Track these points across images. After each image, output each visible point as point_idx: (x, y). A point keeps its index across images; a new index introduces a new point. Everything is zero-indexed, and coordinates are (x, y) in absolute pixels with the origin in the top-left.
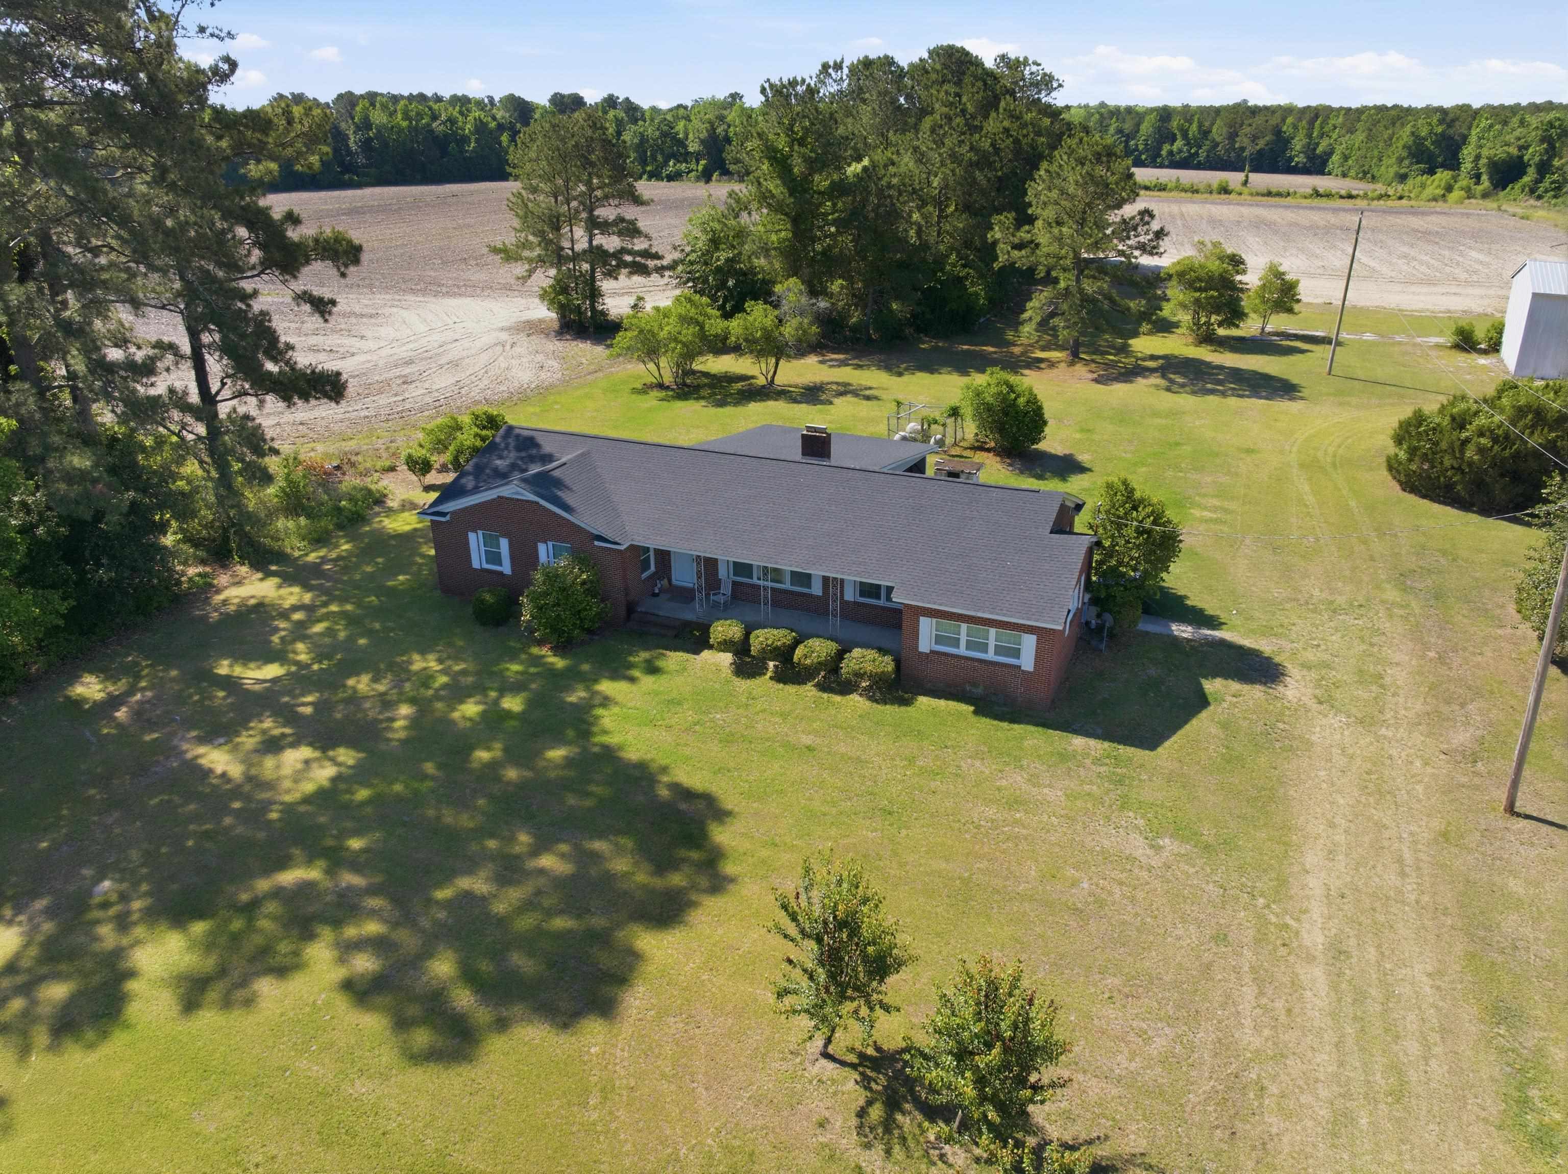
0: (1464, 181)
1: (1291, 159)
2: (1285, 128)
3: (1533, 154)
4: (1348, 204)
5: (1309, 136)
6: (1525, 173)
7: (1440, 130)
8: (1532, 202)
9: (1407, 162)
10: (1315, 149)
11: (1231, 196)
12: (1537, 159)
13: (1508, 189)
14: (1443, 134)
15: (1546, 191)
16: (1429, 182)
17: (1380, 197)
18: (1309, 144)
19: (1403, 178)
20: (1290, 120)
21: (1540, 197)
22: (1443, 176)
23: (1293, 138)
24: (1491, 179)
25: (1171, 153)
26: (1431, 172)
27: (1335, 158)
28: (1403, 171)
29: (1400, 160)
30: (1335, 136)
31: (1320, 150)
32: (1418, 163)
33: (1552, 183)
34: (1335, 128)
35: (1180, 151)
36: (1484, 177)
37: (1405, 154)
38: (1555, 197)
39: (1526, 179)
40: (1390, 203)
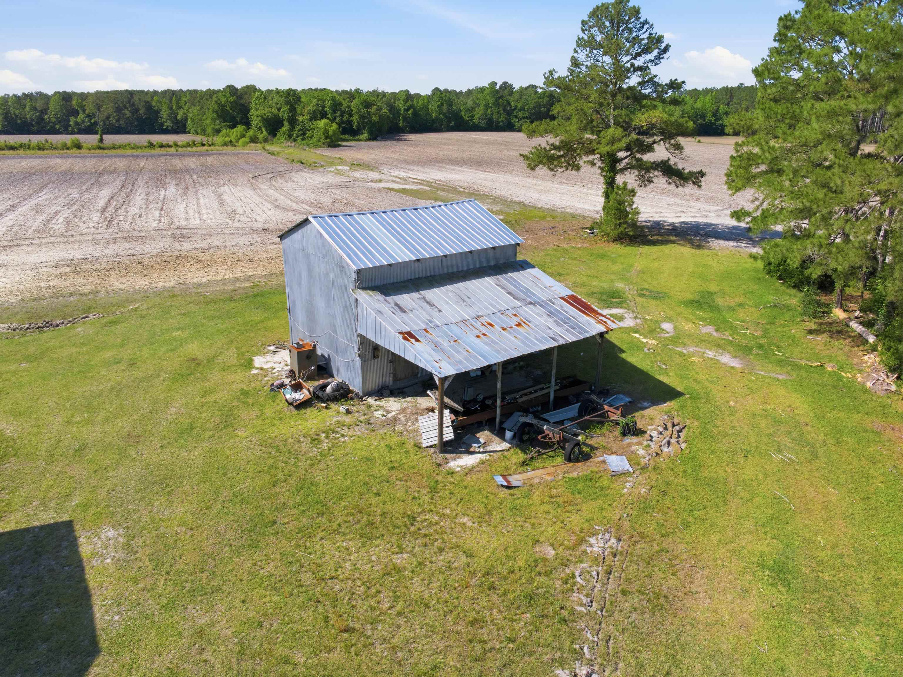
0: (251, 133)
1: (162, 124)
2: (154, 104)
3: (284, 113)
4: (163, 151)
5: (171, 108)
6: (283, 125)
7: (232, 99)
8: (289, 144)
9: (218, 121)
10: (176, 117)
11: (82, 151)
12: (286, 116)
13: (278, 136)
14: (235, 102)
15: (297, 137)
16: (231, 133)
17: (188, 145)
18: (172, 113)
19: (218, 131)
20: (156, 98)
21: (295, 140)
22: (240, 128)
23: (161, 110)
24: (266, 130)
25: (77, 123)
26: (233, 127)
27: (189, 122)
28: (217, 127)
29: (213, 120)
30: (186, 108)
31: (179, 117)
32: (225, 121)
33: (299, 131)
34: (186, 103)
35: (83, 121)
36: (263, 129)
37: (215, 116)
38: (303, 139)
39: (284, 129)
40: (194, 149)
